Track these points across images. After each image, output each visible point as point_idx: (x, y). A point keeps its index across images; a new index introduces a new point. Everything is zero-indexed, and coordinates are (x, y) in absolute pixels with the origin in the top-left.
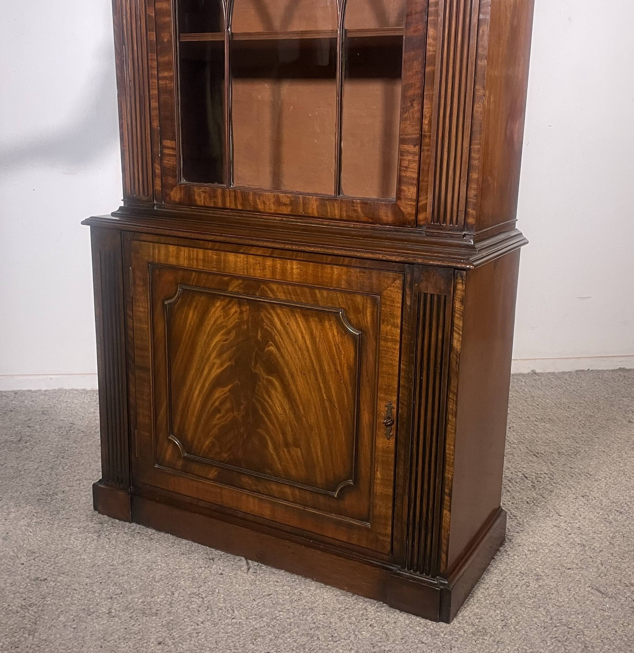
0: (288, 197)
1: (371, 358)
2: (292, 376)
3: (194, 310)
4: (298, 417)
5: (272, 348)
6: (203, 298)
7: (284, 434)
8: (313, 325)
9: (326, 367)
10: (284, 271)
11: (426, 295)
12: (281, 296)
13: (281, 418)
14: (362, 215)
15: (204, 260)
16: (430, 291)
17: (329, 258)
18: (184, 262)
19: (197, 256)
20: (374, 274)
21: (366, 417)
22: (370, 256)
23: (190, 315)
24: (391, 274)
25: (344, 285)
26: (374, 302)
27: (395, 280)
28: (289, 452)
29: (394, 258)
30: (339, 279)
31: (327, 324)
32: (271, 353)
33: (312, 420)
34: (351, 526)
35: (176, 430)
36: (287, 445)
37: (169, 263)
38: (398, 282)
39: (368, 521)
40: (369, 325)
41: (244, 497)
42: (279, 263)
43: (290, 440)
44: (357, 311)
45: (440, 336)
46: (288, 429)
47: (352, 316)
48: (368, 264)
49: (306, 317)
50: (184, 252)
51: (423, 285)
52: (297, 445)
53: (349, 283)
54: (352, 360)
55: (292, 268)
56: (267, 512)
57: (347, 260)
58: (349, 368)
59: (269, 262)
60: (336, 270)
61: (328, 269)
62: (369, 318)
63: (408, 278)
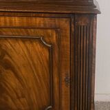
1: (57, 55)
2: (19, 68)
4: (23, 85)
5: (8, 58)
7: (17, 94)
8: (28, 45)
9: (36, 62)
10: (11, 22)
13: (14, 87)
16: (83, 24)
17: (34, 14)
20: (57, 20)
21: (56, 80)
24: (65, 19)
25: (42, 26)
26: (57, 32)
27: (66, 21)
28: (20, 100)
29: (65, 12)
30: (40, 23)
31: (35, 44)
32: (7, 60)
33: (31, 85)
36: (18, 98)
38: (68, 22)
40: (55, 42)
42: (8, 19)
43: (20, 95)
44: (49, 36)
45: (88, 43)
46: (19, 91)
47: (47, 39)
48: (53, 15)
49: (24, 42)
51: (80, 22)
52: (23, 96)
53: (45, 24)
54: (48, 57)
57: (43, 15)
58: (47, 61)
59: (2, 19)
60: (38, 20)
61: (34, 19)
62: (55, 39)
63: (73, 20)
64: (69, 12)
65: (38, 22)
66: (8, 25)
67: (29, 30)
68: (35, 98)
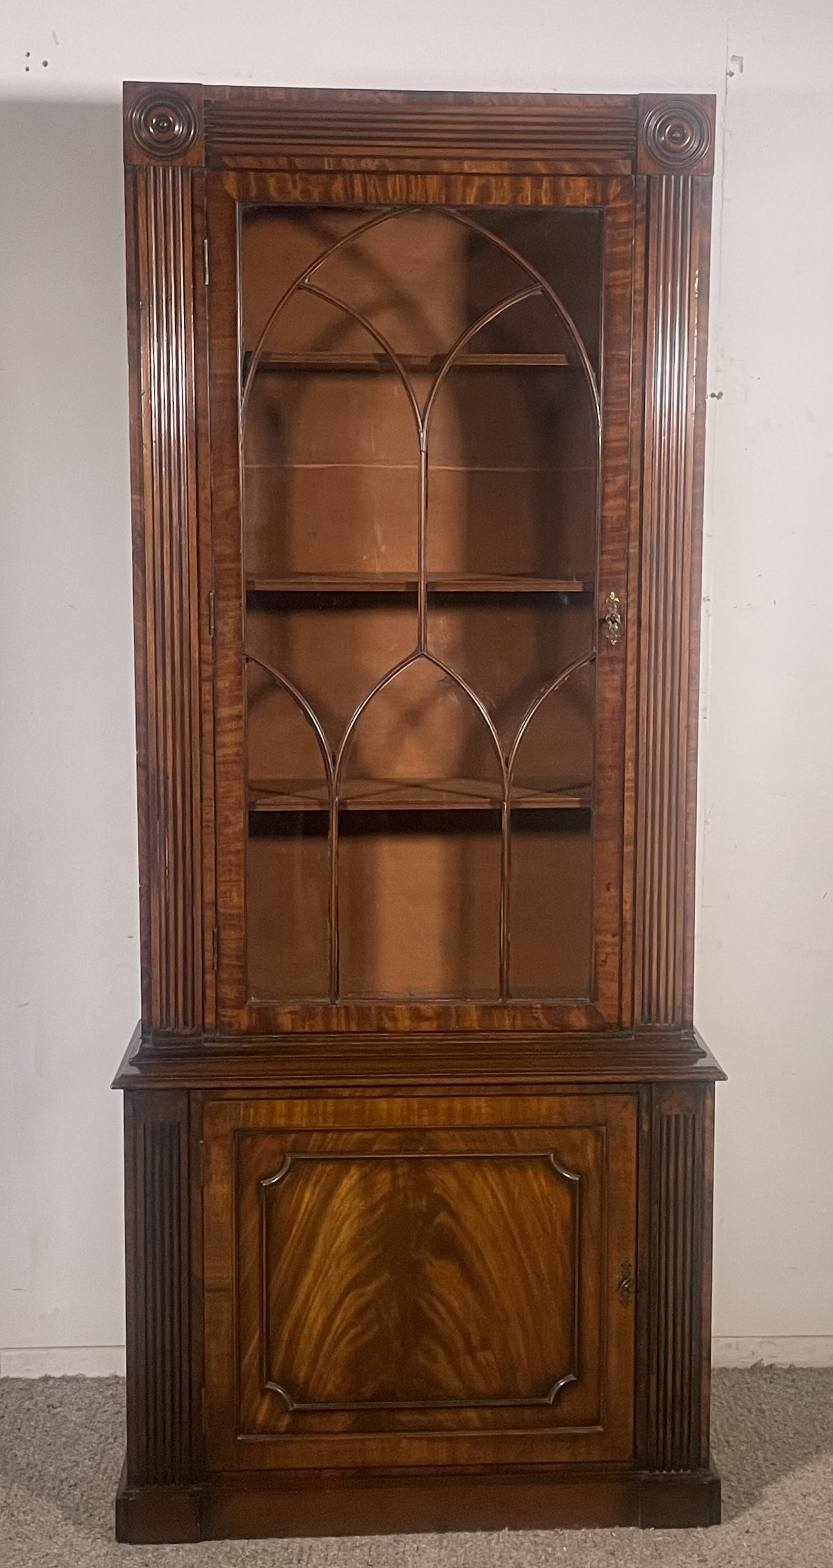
0: (432, 1008)
1: (595, 1205)
2: (478, 1250)
3: (315, 1186)
4: (486, 1306)
5: (447, 1221)
6: (329, 1168)
7: (465, 1336)
8: (509, 1176)
9: (530, 1230)
10: (467, 1112)
11: (669, 1118)
12: (462, 1146)
13: (460, 1315)
14: (544, 1022)
15: (335, 1115)
16: (675, 1112)
17: (534, 1088)
18: (299, 1121)
19: (325, 1109)
20: (598, 1101)
21: (590, 1284)
22: (595, 1078)
23: (307, 1195)
24: (621, 1099)
25: (556, 1119)
26: (598, 1135)
27: (626, 1104)
28: (474, 1358)
29: (625, 1078)
30: (549, 1113)
31: (530, 1173)
32: (444, 1227)
33: (510, 1305)
34: (575, 1438)
35: (275, 1372)
36: (471, 1350)
37: (275, 1126)
38: (632, 1106)
39: (597, 1423)
40: (591, 1165)
41: (404, 1443)
42: (458, 1104)
43: (475, 1341)
44: (573, 1149)
45: (689, 1164)
46: (472, 1327)
47: (567, 1158)
49: (499, 1169)
50: (301, 1107)
51: (665, 1106)
52: (486, 1345)
53: (563, 1115)
54: (567, 1213)
55: (479, 1108)
56: (443, 1454)
57: (559, 1089)
58: (565, 1227)
59: (443, 1104)
60: (545, 1102)
61: (533, 1102)
62: (590, 1156)
63: (645, 1099)
64: (635, 1078)
65: (543, 1111)
66: (458, 1122)
67: (515, 1134)
68: (522, 1351)
